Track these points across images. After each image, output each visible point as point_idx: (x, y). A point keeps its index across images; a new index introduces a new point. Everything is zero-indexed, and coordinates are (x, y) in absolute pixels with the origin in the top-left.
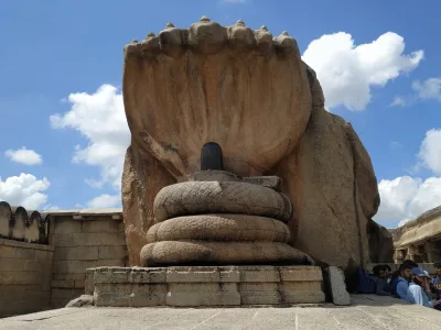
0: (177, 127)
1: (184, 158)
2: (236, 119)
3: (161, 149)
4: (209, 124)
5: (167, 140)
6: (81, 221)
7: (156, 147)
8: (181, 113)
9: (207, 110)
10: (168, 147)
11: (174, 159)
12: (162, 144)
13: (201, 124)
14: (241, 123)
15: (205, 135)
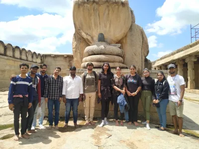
0: (90, 28)
1: (92, 38)
2: (108, 26)
3: (85, 35)
4: (100, 27)
5: (87, 32)
6: (54, 57)
7: (83, 34)
10: (87, 34)
11: (89, 38)
12: (85, 33)
13: (98, 27)
14: (110, 27)
15: (99, 31)
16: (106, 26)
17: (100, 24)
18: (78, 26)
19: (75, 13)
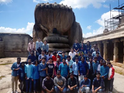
0: (46, 23)
1: (48, 30)
3: (43, 27)
4: (54, 23)
5: (44, 25)
7: (42, 26)
8: (48, 20)
9: (53, 20)
11: (46, 30)
12: (43, 26)
13: (52, 23)
14: (60, 23)
15: (53, 25)
16: (57, 23)
17: (53, 21)
18: (38, 21)
19: (37, 13)
